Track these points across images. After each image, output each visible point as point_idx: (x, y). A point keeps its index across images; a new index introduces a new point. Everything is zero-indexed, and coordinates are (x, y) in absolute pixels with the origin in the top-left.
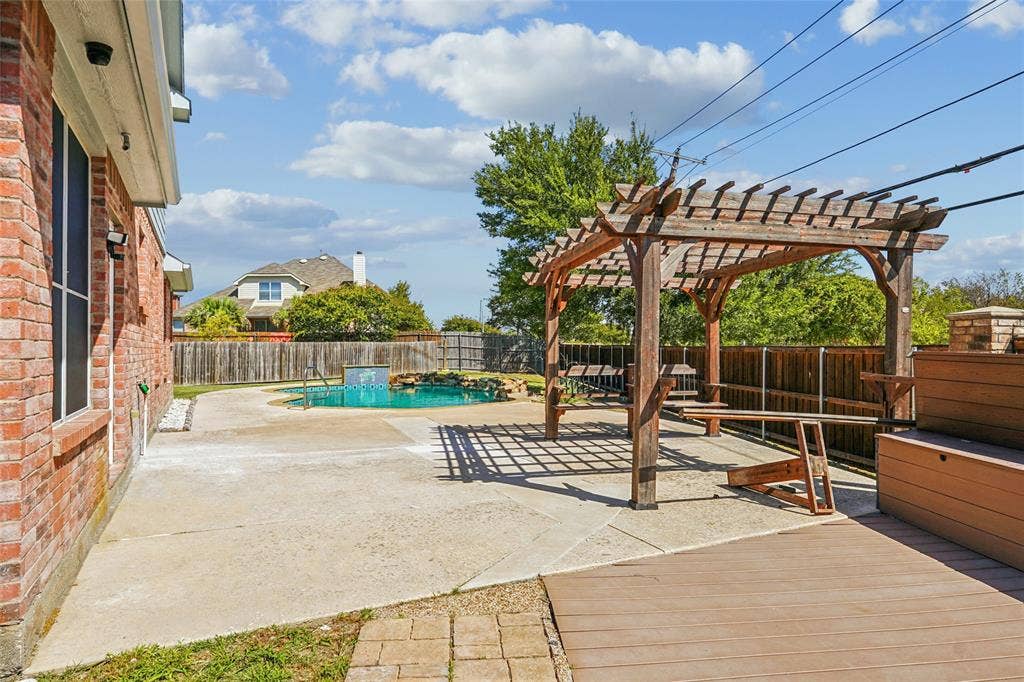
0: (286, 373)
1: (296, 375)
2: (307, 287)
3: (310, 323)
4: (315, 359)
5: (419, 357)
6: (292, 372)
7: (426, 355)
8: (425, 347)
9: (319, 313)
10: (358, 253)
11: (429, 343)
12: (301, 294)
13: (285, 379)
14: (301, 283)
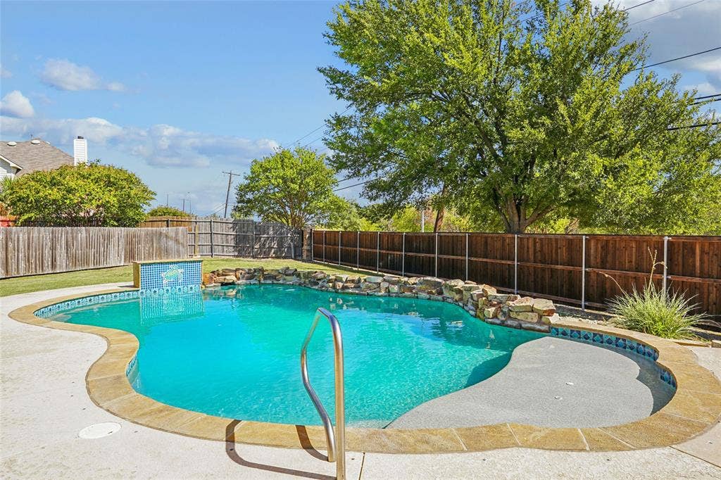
0: (14, 266)
1: (28, 268)
2: (18, 170)
3: (39, 205)
4: (53, 249)
5: (171, 243)
6: (22, 265)
7: (177, 241)
8: (177, 233)
9: (55, 194)
10: (79, 138)
11: (181, 228)
12: (12, 176)
13: (14, 273)
14: (12, 165)
